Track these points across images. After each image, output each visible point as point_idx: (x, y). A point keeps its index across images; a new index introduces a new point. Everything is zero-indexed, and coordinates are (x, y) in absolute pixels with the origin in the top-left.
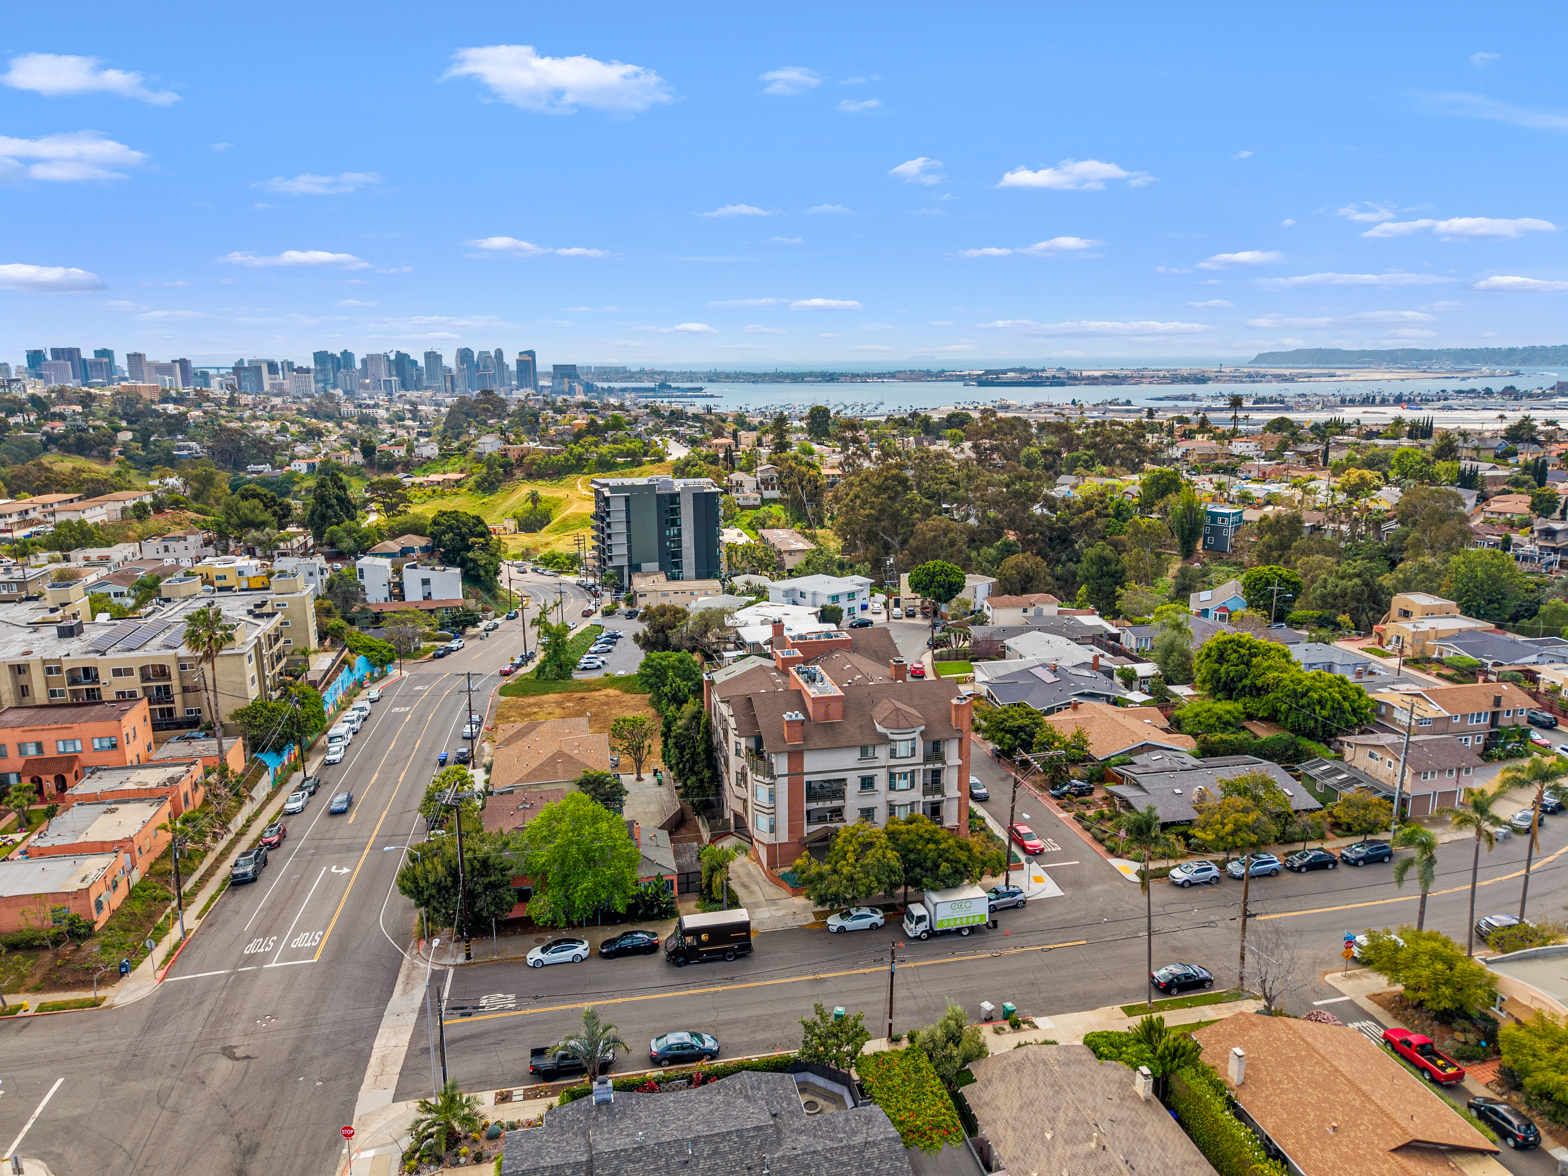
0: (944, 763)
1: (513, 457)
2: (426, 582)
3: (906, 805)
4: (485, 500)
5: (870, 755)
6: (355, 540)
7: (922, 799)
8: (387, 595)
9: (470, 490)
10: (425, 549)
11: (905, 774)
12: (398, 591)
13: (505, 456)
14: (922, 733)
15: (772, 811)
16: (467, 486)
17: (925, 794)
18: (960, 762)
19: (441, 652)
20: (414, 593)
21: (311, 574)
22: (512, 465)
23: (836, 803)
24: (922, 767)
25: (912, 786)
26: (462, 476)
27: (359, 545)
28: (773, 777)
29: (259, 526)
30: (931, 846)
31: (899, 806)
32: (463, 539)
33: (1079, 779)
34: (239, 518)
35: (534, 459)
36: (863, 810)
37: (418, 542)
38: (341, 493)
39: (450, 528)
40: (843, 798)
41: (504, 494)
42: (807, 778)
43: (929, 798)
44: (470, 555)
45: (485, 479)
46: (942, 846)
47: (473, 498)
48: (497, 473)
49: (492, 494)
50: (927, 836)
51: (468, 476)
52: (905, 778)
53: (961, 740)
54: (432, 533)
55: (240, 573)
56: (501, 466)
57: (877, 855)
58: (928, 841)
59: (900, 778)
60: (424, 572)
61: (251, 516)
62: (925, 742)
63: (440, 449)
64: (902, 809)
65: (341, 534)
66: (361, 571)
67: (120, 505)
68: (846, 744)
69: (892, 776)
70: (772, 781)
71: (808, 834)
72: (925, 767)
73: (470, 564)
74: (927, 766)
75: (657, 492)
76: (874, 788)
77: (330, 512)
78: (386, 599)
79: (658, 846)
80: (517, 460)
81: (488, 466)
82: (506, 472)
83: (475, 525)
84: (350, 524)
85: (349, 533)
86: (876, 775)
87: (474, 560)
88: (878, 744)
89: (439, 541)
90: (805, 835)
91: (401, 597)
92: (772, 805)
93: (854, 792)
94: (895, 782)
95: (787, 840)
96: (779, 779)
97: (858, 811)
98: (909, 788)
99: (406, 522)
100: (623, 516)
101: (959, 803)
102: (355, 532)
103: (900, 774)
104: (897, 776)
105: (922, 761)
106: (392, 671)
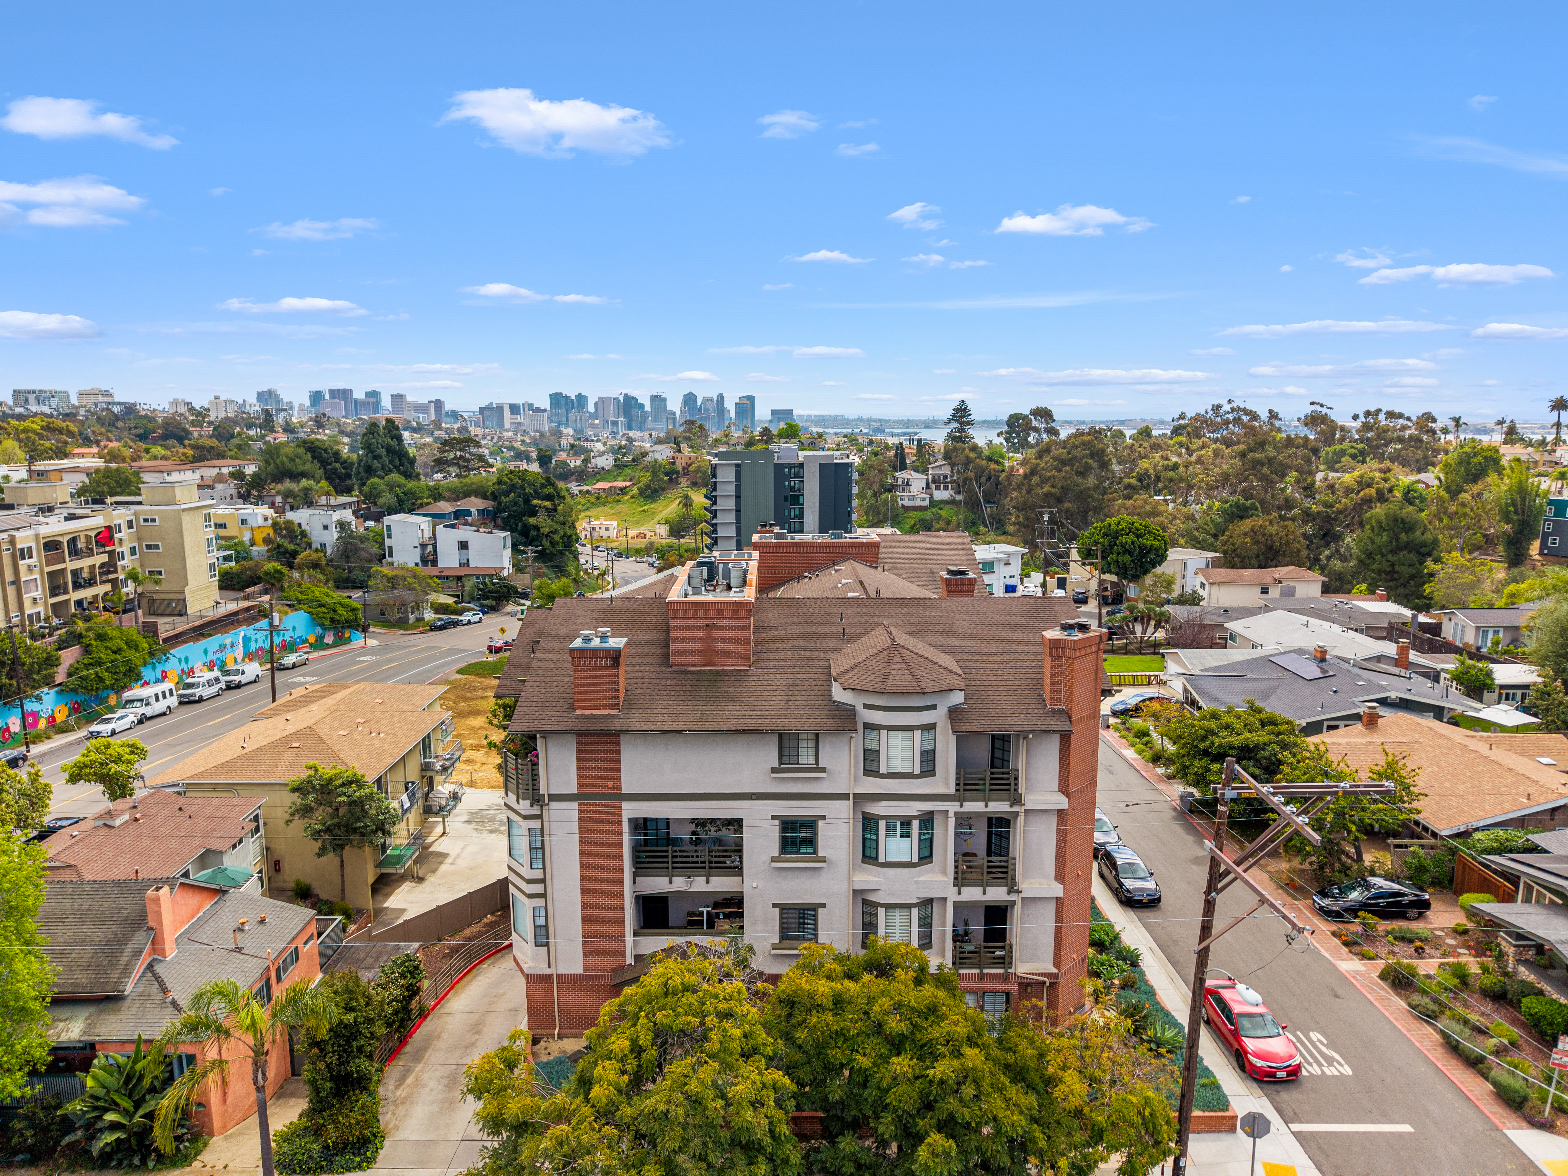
0: (1017, 800)
1: (680, 465)
2: (463, 545)
3: (908, 906)
4: (646, 508)
5: (806, 758)
6: (397, 496)
7: (952, 895)
8: (418, 561)
9: (632, 497)
10: (482, 512)
11: (906, 822)
12: (429, 558)
13: (673, 463)
14: (954, 712)
15: (538, 888)
16: (631, 493)
17: (960, 881)
18: (1062, 802)
19: (439, 623)
20: (449, 559)
21: (326, 527)
22: (677, 472)
23: (721, 884)
24: (952, 807)
25: (926, 856)
26: (628, 484)
27: (400, 502)
28: (537, 800)
29: (296, 476)
30: (902, 1064)
31: (889, 907)
32: (527, 501)
33: (1388, 877)
34: (277, 467)
35: (699, 467)
36: (784, 909)
37: (475, 504)
38: (394, 443)
39: (513, 488)
40: (738, 871)
41: (665, 503)
42: (630, 810)
43: (972, 894)
44: (532, 521)
45: (648, 486)
46: (943, 1069)
47: (634, 506)
48: (662, 480)
49: (654, 501)
50: (895, 1025)
51: (634, 484)
52: (906, 833)
53: (1065, 738)
54: (493, 493)
55: (244, 522)
56: (667, 474)
58: (897, 1045)
59: (890, 833)
60: (464, 533)
61: (288, 465)
62: (963, 738)
63: (615, 460)
64: (898, 916)
65: (383, 487)
66: (389, 528)
68: (732, 724)
69: (869, 823)
70: (536, 811)
71: (637, 958)
72: (961, 806)
73: (534, 533)
74: (965, 804)
75: (776, 461)
76: (815, 852)
77: (376, 464)
78: (417, 564)
79: (239, 950)
80: (684, 468)
81: (654, 474)
82: (671, 480)
83: (543, 486)
84: (395, 477)
85: (391, 487)
86: (823, 818)
87: (537, 528)
88: (828, 732)
89: (500, 503)
90: (630, 960)
91: (435, 563)
92: (538, 874)
93: (766, 857)
94: (877, 841)
95: (580, 971)
96: (554, 805)
97: (777, 910)
98: (915, 859)
99: (473, 483)
100: (731, 489)
101: (1057, 912)
102: (399, 486)
103: (890, 820)
104: (882, 824)
105: (952, 791)
106: (358, 640)
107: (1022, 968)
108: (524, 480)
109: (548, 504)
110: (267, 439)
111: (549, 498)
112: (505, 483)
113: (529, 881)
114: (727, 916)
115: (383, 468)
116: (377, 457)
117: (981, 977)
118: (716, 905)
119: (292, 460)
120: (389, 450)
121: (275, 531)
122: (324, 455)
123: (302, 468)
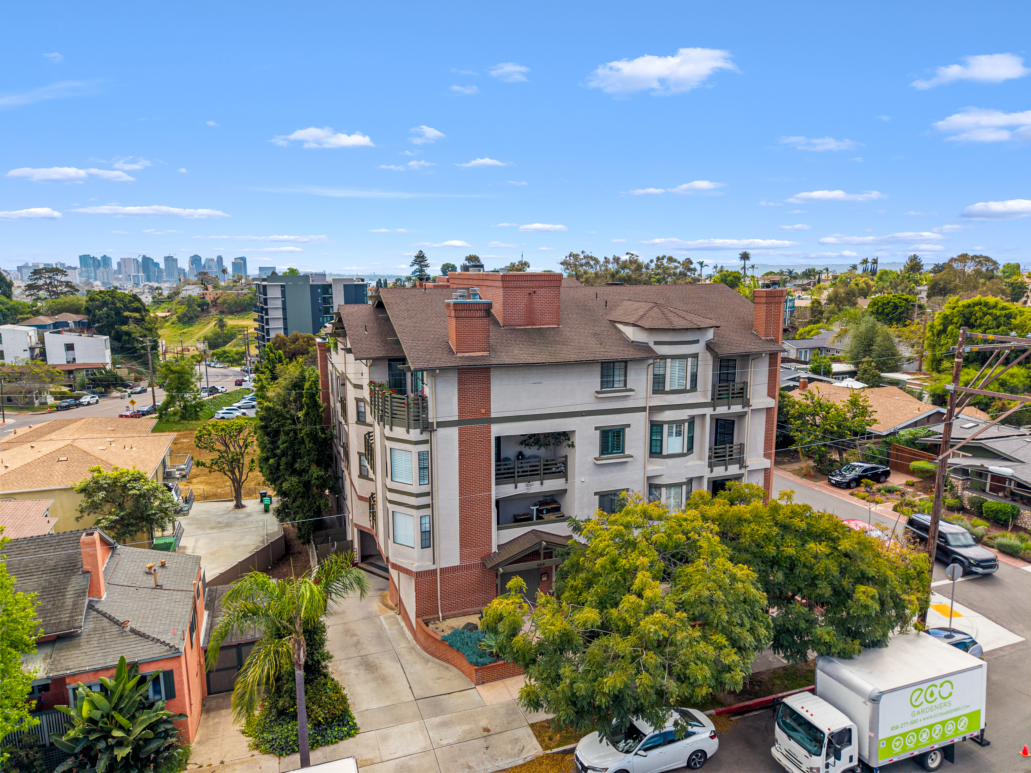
0: (747, 403)
1: (208, 299)
2: (70, 347)
3: (679, 485)
4: (185, 331)
7: (707, 474)
8: (29, 359)
9: (173, 323)
10: (78, 324)
11: (680, 425)
12: (39, 357)
13: (204, 298)
14: (709, 345)
15: (425, 500)
16: (171, 321)
17: (712, 463)
18: (772, 403)
19: (64, 405)
20: (57, 357)
22: (208, 304)
23: (551, 485)
24: (708, 411)
25: (692, 447)
26: (168, 314)
28: (427, 427)
31: (669, 486)
32: (118, 313)
35: (225, 300)
36: (603, 495)
37: (71, 318)
39: (105, 304)
40: (563, 474)
41: (200, 326)
43: (719, 471)
44: (125, 328)
45: (185, 315)
47: (175, 330)
48: (196, 310)
49: (191, 326)
51: (172, 315)
52: (679, 434)
53: (773, 359)
54: (87, 308)
56: (199, 306)
59: (669, 433)
60: (68, 337)
63: (153, 298)
64: (674, 492)
70: (425, 437)
71: (499, 547)
72: (714, 410)
73: (125, 338)
74: (718, 408)
75: (311, 283)
76: (623, 452)
78: (29, 363)
79: (158, 587)
80: (212, 301)
81: (189, 306)
82: (203, 310)
83: (130, 302)
86: (629, 426)
87: (128, 334)
88: (635, 361)
89: (94, 316)
90: (494, 549)
91: (45, 360)
92: (426, 489)
93: (591, 459)
94: (661, 441)
95: (457, 563)
96: (440, 431)
97: (597, 497)
98: (685, 451)
99: (65, 302)
100: (279, 303)
101: (765, 479)
103: (670, 423)
104: (666, 427)
105: (709, 400)
108: (113, 297)
109: (137, 315)
111: (137, 310)
112: (97, 300)
113: (418, 495)
114: (548, 511)
118: (541, 504)
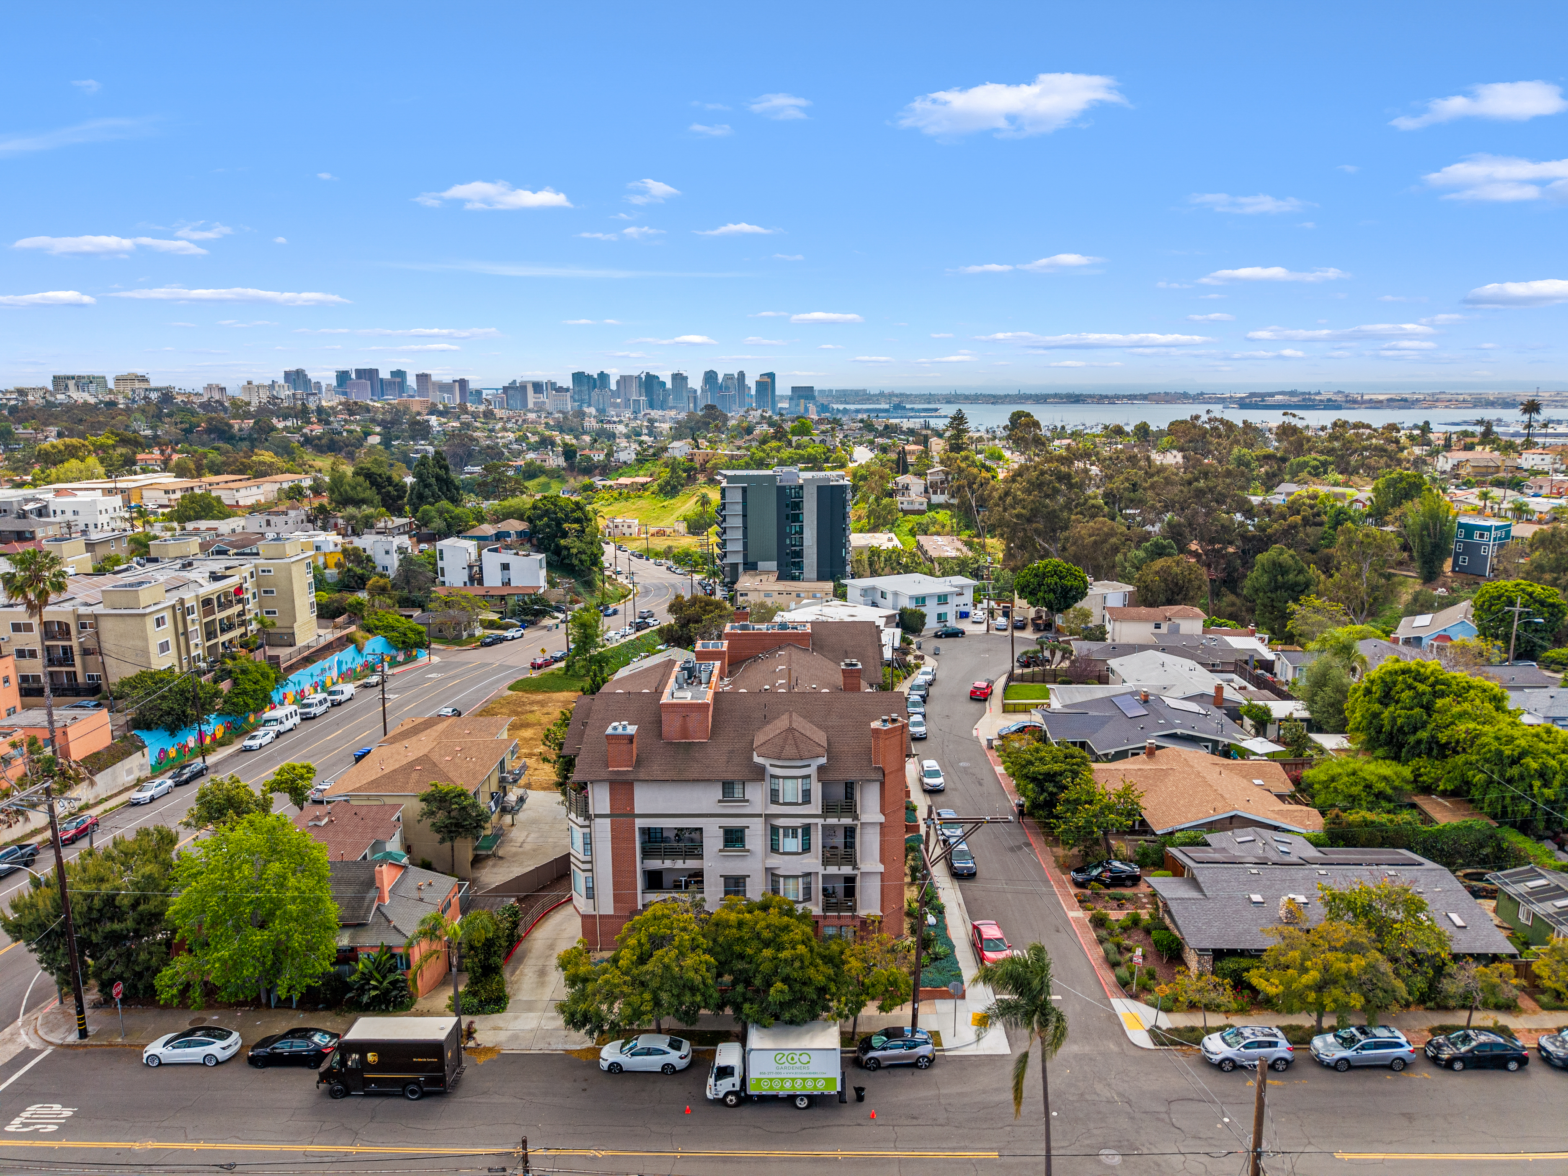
0: (856, 818)
1: (698, 461)
2: (505, 567)
3: (797, 877)
4: (665, 503)
5: (738, 794)
6: (446, 520)
7: (821, 871)
8: (467, 580)
9: (653, 493)
10: (520, 534)
11: (795, 830)
12: (476, 577)
13: (691, 460)
14: (821, 768)
15: (588, 866)
16: (651, 489)
17: (826, 862)
18: (882, 819)
19: (488, 640)
20: (493, 579)
21: (387, 552)
22: (695, 469)
23: (691, 864)
24: (820, 821)
25: (807, 848)
26: (649, 479)
27: (449, 526)
28: (588, 817)
29: (358, 503)
30: (767, 953)
31: (786, 877)
32: (559, 524)
33: (1121, 860)
34: (341, 494)
36: (727, 878)
37: (513, 526)
38: (442, 472)
39: (546, 513)
40: (700, 857)
41: (684, 498)
42: (639, 823)
43: (832, 870)
44: (562, 542)
45: (667, 483)
46: (785, 954)
47: (655, 501)
48: (680, 476)
49: (673, 497)
50: (766, 934)
51: (654, 480)
52: (795, 836)
53: (882, 785)
54: (529, 517)
55: (318, 548)
56: (685, 471)
57: (666, 960)
58: (767, 944)
59: (786, 835)
60: (506, 557)
61: (351, 493)
62: (825, 784)
63: (637, 455)
64: (791, 882)
65: (433, 513)
66: (441, 551)
67: (278, 486)
68: (696, 776)
69: (774, 830)
70: (587, 823)
71: (644, 906)
72: (825, 821)
73: (565, 553)
74: (828, 819)
75: (778, 483)
76: (744, 847)
77: (427, 492)
78: (465, 583)
79: (421, 900)
80: (701, 465)
81: (673, 470)
82: (689, 476)
83: (573, 511)
84: (445, 504)
85: (441, 513)
86: (748, 827)
87: (567, 548)
88: (749, 780)
89: (535, 526)
90: (640, 907)
91: (481, 582)
92: (588, 858)
93: (716, 849)
94: (779, 840)
95: (612, 913)
96: (598, 820)
97: (723, 878)
98: (800, 850)
99: (511, 506)
101: (882, 881)
102: (448, 512)
103: (786, 828)
104: (781, 831)
105: (820, 812)
106: (423, 657)
107: (862, 913)
108: (556, 505)
109: (576, 526)
110: (304, 431)
111: (578, 521)
112: (540, 508)
113: (583, 862)
114: (696, 882)
115: (433, 495)
116: (428, 486)
117: (839, 917)
118: (690, 876)
119: (354, 488)
120: (438, 478)
121: (345, 557)
122: (379, 480)
123: (362, 496)
